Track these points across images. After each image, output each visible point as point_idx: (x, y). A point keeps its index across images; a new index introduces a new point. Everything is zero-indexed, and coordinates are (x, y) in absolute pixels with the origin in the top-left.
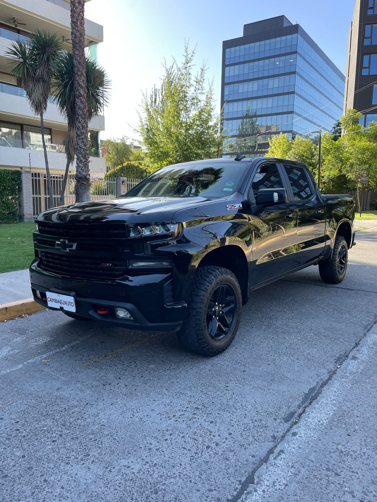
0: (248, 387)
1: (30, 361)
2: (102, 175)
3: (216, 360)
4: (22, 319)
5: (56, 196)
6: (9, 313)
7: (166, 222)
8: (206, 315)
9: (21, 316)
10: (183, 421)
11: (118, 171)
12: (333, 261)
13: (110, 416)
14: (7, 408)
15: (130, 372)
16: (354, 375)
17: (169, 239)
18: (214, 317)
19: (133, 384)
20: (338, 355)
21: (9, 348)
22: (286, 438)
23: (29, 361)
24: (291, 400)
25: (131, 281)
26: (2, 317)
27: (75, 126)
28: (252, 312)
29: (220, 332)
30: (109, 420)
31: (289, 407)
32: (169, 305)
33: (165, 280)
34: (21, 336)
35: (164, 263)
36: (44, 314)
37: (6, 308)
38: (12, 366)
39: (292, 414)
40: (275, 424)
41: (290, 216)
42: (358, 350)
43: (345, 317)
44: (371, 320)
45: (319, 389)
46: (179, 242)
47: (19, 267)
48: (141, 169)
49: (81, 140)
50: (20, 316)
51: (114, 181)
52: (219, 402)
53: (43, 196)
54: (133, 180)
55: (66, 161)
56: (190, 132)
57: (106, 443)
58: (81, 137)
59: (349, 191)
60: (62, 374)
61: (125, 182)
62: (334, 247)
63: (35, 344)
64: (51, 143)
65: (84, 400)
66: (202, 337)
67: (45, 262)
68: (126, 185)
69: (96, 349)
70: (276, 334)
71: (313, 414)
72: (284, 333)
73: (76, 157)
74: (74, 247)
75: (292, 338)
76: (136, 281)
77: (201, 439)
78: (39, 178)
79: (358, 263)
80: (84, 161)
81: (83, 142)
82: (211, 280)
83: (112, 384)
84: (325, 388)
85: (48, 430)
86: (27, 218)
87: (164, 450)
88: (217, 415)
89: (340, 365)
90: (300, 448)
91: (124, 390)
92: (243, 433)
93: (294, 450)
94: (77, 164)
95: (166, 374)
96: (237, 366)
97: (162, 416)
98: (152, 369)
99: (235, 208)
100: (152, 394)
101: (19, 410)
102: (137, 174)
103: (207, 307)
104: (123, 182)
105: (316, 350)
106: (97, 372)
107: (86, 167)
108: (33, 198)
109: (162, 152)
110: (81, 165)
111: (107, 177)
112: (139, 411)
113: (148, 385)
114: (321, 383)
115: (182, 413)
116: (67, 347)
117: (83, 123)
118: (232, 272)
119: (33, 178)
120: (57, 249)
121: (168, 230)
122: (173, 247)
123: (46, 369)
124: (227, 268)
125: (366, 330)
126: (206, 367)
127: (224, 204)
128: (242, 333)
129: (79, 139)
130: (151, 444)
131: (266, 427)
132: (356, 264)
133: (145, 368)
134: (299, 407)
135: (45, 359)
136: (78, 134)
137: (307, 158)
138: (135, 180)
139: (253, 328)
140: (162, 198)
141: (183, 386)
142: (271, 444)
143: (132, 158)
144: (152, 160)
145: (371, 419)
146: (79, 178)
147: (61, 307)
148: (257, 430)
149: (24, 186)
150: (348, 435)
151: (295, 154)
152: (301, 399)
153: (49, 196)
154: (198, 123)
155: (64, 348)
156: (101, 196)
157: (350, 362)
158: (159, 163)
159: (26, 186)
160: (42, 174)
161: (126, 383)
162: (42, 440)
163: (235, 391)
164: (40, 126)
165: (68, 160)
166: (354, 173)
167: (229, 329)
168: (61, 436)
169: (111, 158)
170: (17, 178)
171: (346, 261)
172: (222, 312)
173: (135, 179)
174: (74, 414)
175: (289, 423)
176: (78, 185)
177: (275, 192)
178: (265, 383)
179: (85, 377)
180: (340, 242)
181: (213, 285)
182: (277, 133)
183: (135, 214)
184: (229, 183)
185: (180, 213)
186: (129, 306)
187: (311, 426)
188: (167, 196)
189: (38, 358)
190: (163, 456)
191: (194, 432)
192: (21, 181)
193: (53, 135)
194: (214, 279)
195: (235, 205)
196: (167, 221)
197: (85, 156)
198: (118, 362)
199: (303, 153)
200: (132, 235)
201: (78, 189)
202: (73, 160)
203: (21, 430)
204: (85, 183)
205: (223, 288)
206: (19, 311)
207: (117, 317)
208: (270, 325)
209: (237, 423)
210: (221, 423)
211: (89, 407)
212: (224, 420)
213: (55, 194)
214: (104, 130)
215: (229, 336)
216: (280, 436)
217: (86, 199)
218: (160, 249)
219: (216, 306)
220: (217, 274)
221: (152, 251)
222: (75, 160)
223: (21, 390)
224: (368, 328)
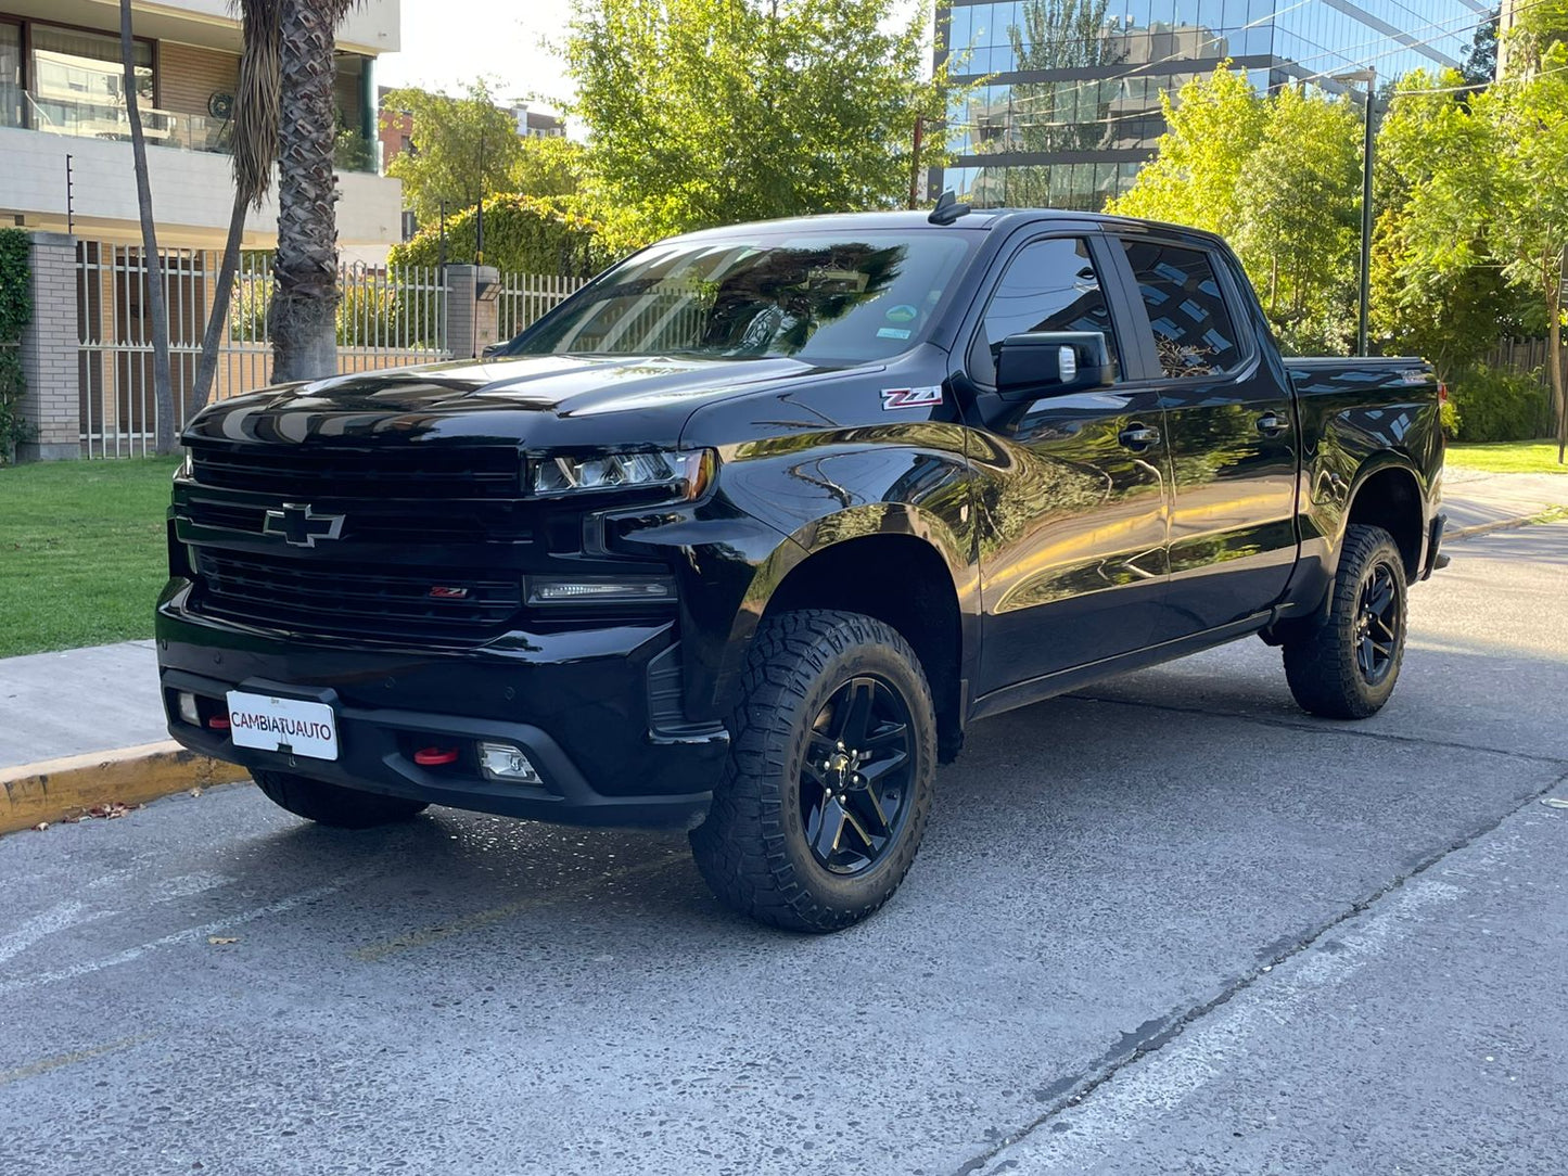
0: (935, 1017)
1: (166, 940)
2: (382, 256)
3: (831, 945)
4: (104, 822)
5: (181, 348)
6: (53, 797)
7: (660, 444)
8: (798, 778)
9: (97, 812)
10: (705, 1093)
11: (457, 234)
12: (1333, 623)
13: (463, 1080)
14: (116, 1059)
15: (526, 973)
16: (1311, 992)
17: (669, 502)
18: (829, 791)
19: (538, 1003)
20: (1277, 937)
21: (79, 905)
22: (1032, 1136)
23: (161, 941)
24: (1071, 1050)
25: (535, 649)
26: (29, 812)
27: (273, 37)
28: (992, 807)
29: (853, 847)
30: (460, 1089)
31: (1060, 1066)
32: (664, 734)
33: (652, 647)
34: (116, 872)
35: (652, 589)
36: (186, 806)
37: (43, 779)
38: (103, 955)
39: (1067, 1083)
40: (1002, 1104)
41: (1135, 438)
42: (1355, 926)
43: (1345, 828)
44: (1442, 838)
45: (1175, 1025)
46: (702, 514)
47: (63, 636)
48: (564, 227)
49: (300, 104)
50: (94, 811)
51: (441, 284)
52: (830, 1050)
53: (109, 347)
54: (528, 280)
55: (230, 191)
56: (789, 63)
57: (456, 1140)
58: (302, 91)
59: (1517, 341)
60: (286, 975)
61: (490, 288)
62: (1341, 570)
63: (174, 893)
64: (155, 107)
65: (373, 1042)
66: (783, 854)
67: (219, 591)
68: (497, 302)
69: (398, 910)
70: (1067, 875)
71: (1137, 1085)
72: (1098, 871)
73: (275, 175)
74: (335, 532)
75: (1123, 886)
76: (549, 648)
77: (758, 1134)
78: (93, 266)
79: (1478, 648)
80: (312, 194)
81: (310, 111)
82: (818, 655)
83: (467, 1003)
84: (1197, 1022)
85: (263, 1110)
86: (50, 443)
87: (642, 1155)
88: (818, 1081)
89: (1272, 965)
90: (1070, 1158)
91: (507, 1018)
92: (896, 1122)
93: (1049, 1163)
94: (283, 207)
95: (653, 978)
96: (906, 961)
97: (636, 1081)
98: (605, 965)
99: (916, 400)
100: (602, 1029)
101: (157, 1065)
102: (542, 250)
103: (802, 753)
104: (481, 287)
105: (1200, 922)
106: (409, 972)
107: (320, 222)
108: (82, 354)
109: (658, 155)
110: (300, 213)
111: (402, 262)
112: (559, 1069)
113: (591, 1006)
114: (1189, 1009)
115: (704, 1075)
116: (290, 903)
117: (312, 30)
118: (901, 633)
119: (79, 265)
120: (271, 539)
121: (667, 472)
122: (682, 533)
123: (228, 963)
124: (879, 618)
125: (1411, 870)
126: (796, 962)
127: (873, 387)
128: (940, 870)
129: (296, 99)
130: (598, 1142)
131: (972, 1110)
132: (1468, 652)
133: (580, 963)
134: (1094, 1066)
135: (220, 934)
136: (288, 77)
137: (1328, 186)
138: (537, 278)
139: (984, 855)
140: (649, 362)
141: (709, 1011)
142: (982, 1149)
143: (518, 173)
144: (616, 188)
145: (1326, 1101)
146: (289, 269)
147: (281, 745)
148: (943, 1117)
149: (40, 300)
150: (1235, 1134)
151: (1273, 166)
152: (1106, 1047)
153: (151, 348)
154: (827, 25)
155: (280, 907)
156: (381, 350)
157: (1313, 959)
158: (645, 204)
159: (50, 300)
160: (108, 247)
161: (515, 1002)
162: (251, 1131)
163: (885, 1026)
164: (119, 31)
165: (240, 190)
166: (1539, 260)
167: (887, 843)
168: (309, 1122)
169: (422, 173)
170: (14, 267)
171: (1400, 630)
172: (860, 776)
173: (534, 271)
174: (343, 1074)
175: (1050, 1103)
176: (286, 301)
177: (1064, 345)
178: (994, 1008)
179: (369, 984)
180: (1369, 548)
181: (823, 674)
182: (1204, 65)
183: (553, 414)
184: (896, 312)
185: (710, 414)
186: (530, 734)
187: (1120, 1111)
188: (668, 355)
189: (194, 934)
190: (635, 1169)
191: (738, 1118)
192: (29, 281)
193: (162, 68)
194: (831, 652)
195: (915, 391)
196: (664, 440)
197: (319, 172)
198: (481, 945)
199: (1309, 165)
200: (541, 487)
201: (285, 318)
202: (263, 188)
203: (174, 1109)
204: (316, 292)
205: (862, 689)
206: (89, 791)
207: (486, 776)
208: (1053, 847)
209: (882, 1100)
210: (827, 1101)
211: (391, 1056)
212: (839, 1094)
213: (175, 340)
214: (395, 47)
215: (886, 864)
216: (1013, 1132)
217: (317, 362)
218: (635, 536)
219: (837, 752)
220: (841, 639)
221: (608, 546)
222: (274, 190)
223: (151, 1016)
224: (1422, 862)
